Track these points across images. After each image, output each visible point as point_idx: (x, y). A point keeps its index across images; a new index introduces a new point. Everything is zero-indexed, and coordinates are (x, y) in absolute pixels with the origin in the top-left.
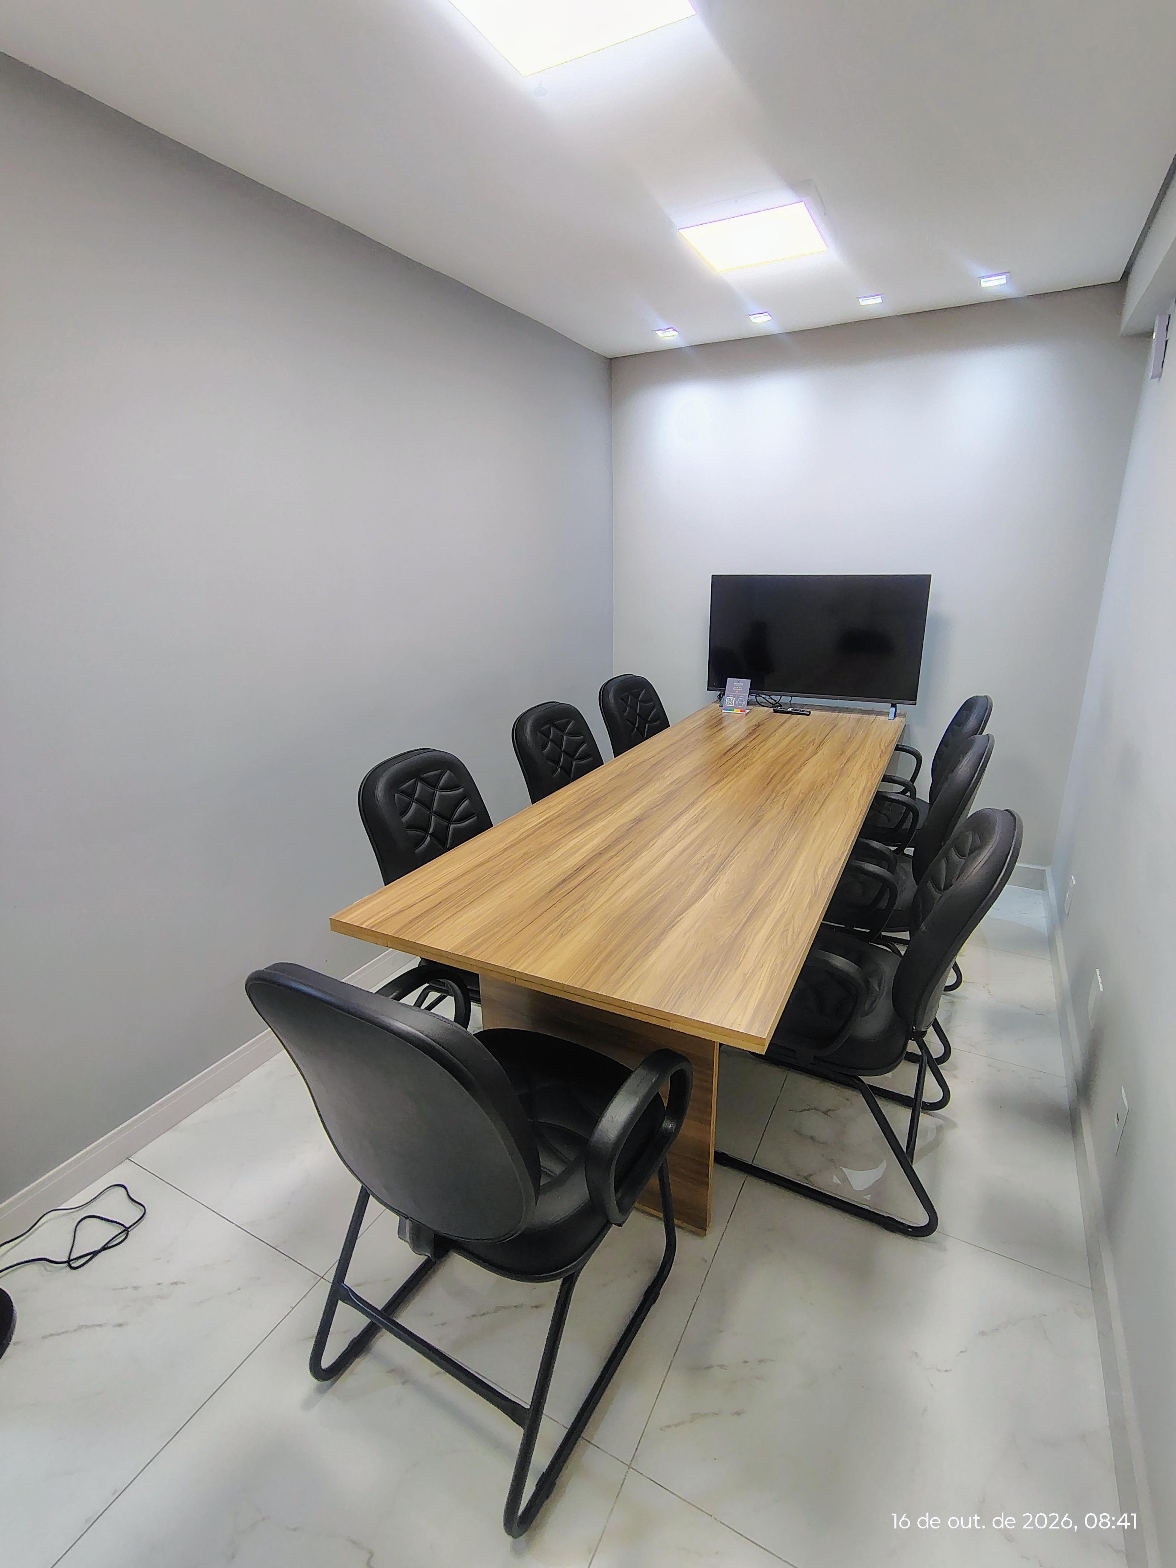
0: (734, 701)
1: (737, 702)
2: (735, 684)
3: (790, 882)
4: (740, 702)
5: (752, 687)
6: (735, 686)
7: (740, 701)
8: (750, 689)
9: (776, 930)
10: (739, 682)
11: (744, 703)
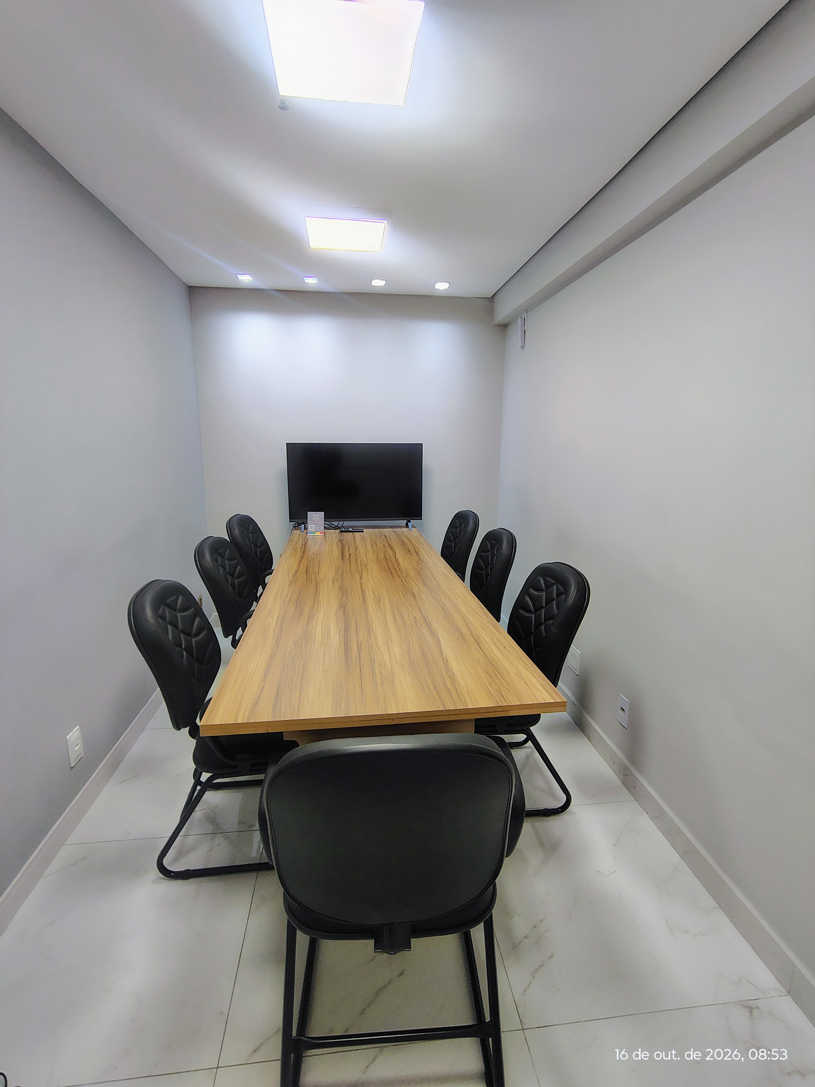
0: (314, 527)
1: (317, 528)
2: (313, 515)
3: (474, 623)
4: (319, 528)
5: (326, 518)
6: (313, 517)
7: (319, 526)
8: (324, 519)
9: (499, 647)
10: (316, 514)
11: (322, 528)
